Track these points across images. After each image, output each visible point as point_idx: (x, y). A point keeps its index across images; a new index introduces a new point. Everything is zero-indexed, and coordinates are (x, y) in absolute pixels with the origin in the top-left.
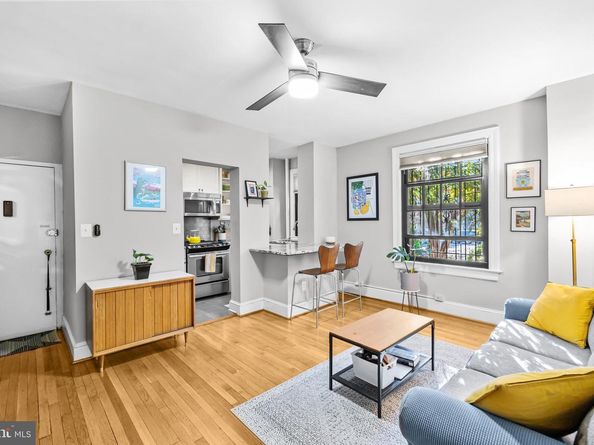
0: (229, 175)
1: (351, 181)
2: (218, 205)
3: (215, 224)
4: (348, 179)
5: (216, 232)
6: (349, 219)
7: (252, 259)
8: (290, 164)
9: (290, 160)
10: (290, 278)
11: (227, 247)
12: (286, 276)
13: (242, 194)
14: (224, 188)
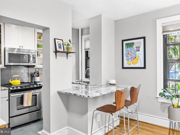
0: (42, 37)
1: (125, 43)
2: (34, 58)
3: (32, 70)
4: (123, 41)
5: (32, 76)
6: (123, 68)
7: (60, 98)
8: (82, 31)
9: (82, 29)
10: (90, 114)
11: (40, 87)
12: (87, 112)
13: (52, 49)
14: (38, 46)
